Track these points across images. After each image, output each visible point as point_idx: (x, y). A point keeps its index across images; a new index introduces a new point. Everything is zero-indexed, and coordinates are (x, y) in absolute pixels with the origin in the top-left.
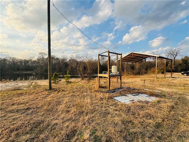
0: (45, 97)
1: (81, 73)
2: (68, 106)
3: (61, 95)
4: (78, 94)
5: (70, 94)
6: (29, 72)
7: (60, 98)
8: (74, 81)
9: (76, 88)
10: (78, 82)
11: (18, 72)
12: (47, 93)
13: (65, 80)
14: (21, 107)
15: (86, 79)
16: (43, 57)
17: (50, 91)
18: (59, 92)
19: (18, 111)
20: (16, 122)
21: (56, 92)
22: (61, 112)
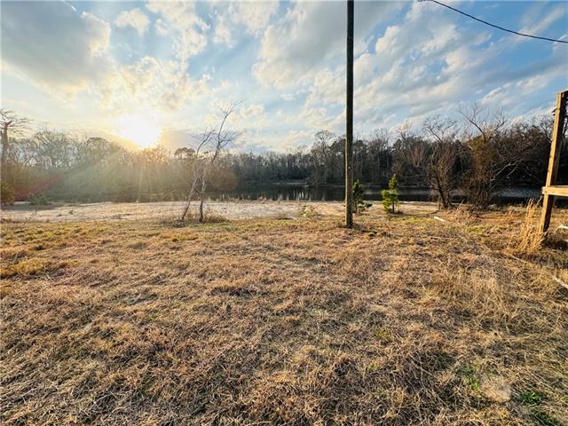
0: (341, 243)
1: (444, 183)
2: (410, 280)
3: (382, 246)
4: (440, 251)
5: (410, 249)
6: (296, 183)
7: (378, 253)
8: (412, 211)
9: (429, 234)
10: (428, 216)
11: (278, 183)
12: (342, 233)
13: (382, 206)
14: (301, 253)
15: (462, 206)
16: (323, 143)
17: (350, 231)
18: (371, 235)
19: (297, 259)
20: (298, 279)
21: (366, 235)
22: (389, 290)
